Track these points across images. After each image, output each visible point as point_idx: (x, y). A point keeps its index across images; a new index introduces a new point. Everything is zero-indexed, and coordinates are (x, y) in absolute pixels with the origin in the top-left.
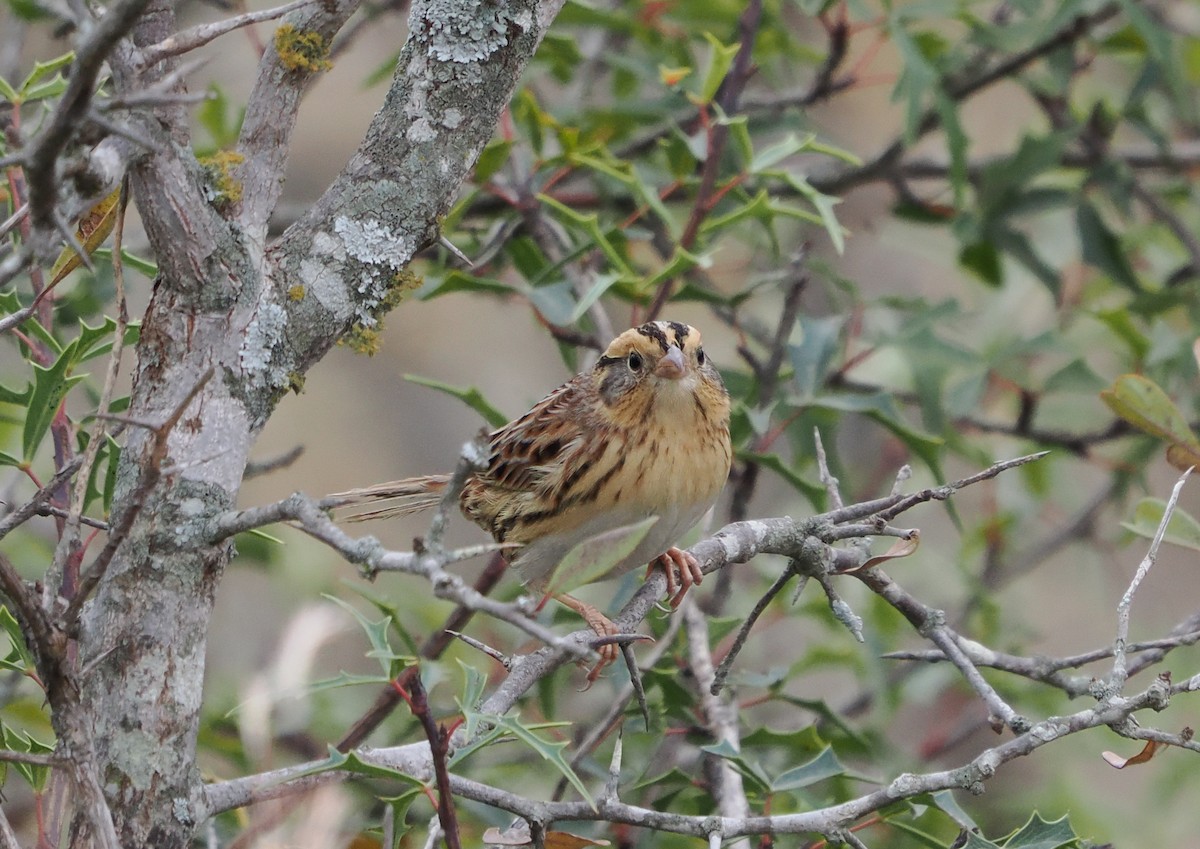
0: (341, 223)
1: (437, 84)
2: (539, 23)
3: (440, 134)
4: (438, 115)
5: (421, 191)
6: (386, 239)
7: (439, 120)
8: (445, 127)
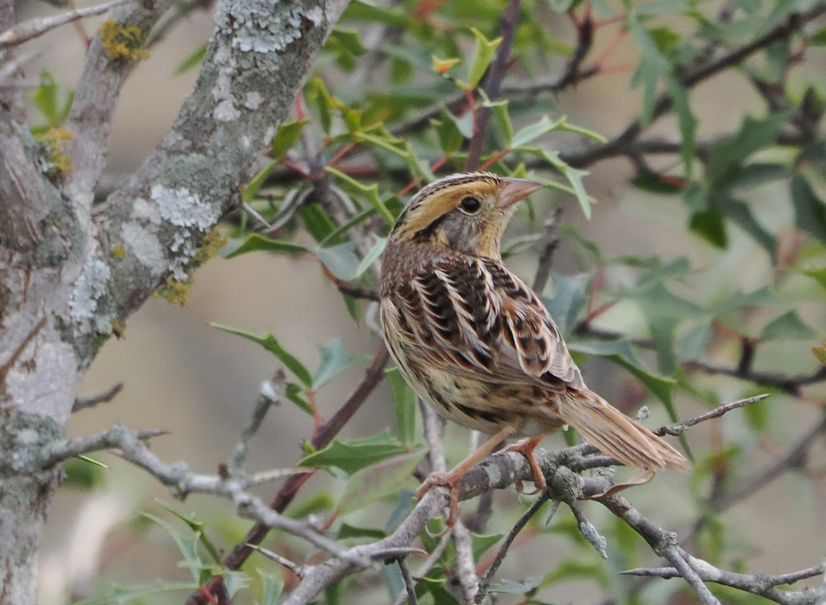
0: (157, 191)
1: (240, 71)
2: (329, 18)
3: (243, 114)
4: (241, 98)
5: (226, 163)
6: (195, 205)
7: (242, 102)
8: (247, 109)
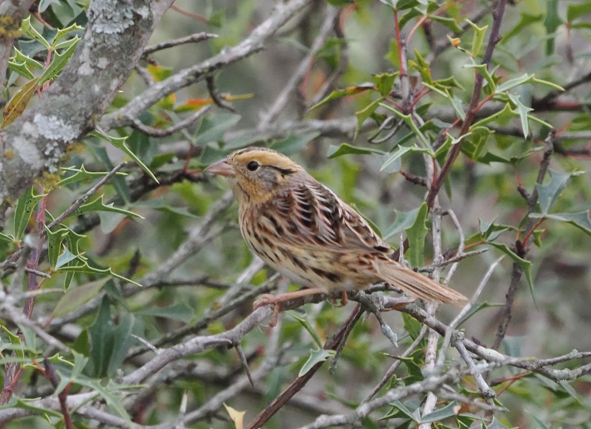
0: (38, 118)
1: (95, 45)
2: (154, 13)
3: (95, 71)
4: (95, 61)
5: (82, 101)
6: (61, 126)
7: (95, 64)
8: (98, 68)
